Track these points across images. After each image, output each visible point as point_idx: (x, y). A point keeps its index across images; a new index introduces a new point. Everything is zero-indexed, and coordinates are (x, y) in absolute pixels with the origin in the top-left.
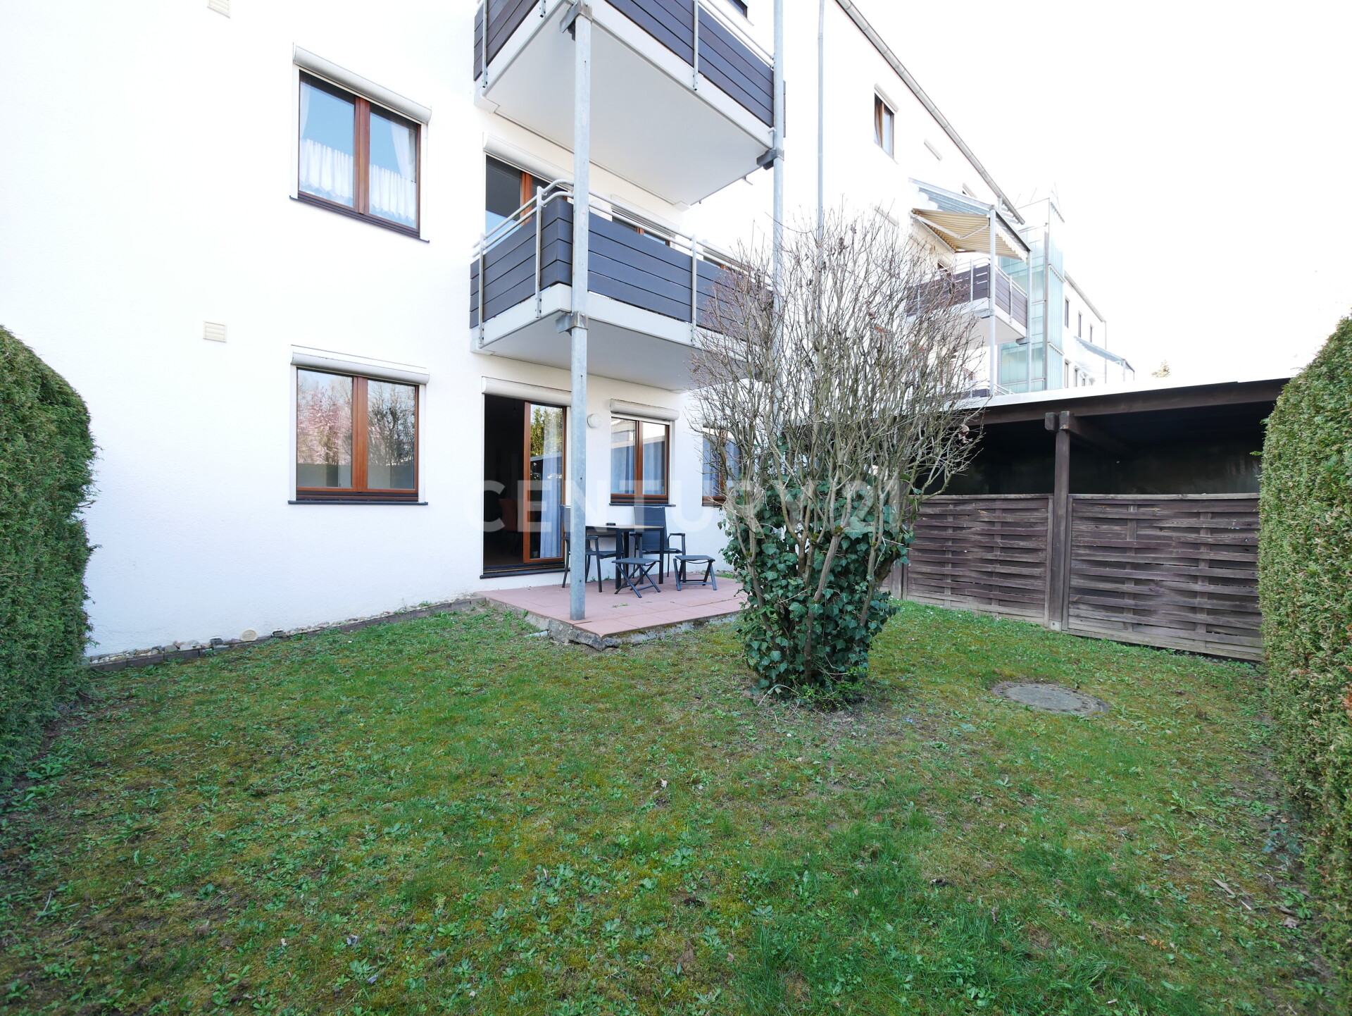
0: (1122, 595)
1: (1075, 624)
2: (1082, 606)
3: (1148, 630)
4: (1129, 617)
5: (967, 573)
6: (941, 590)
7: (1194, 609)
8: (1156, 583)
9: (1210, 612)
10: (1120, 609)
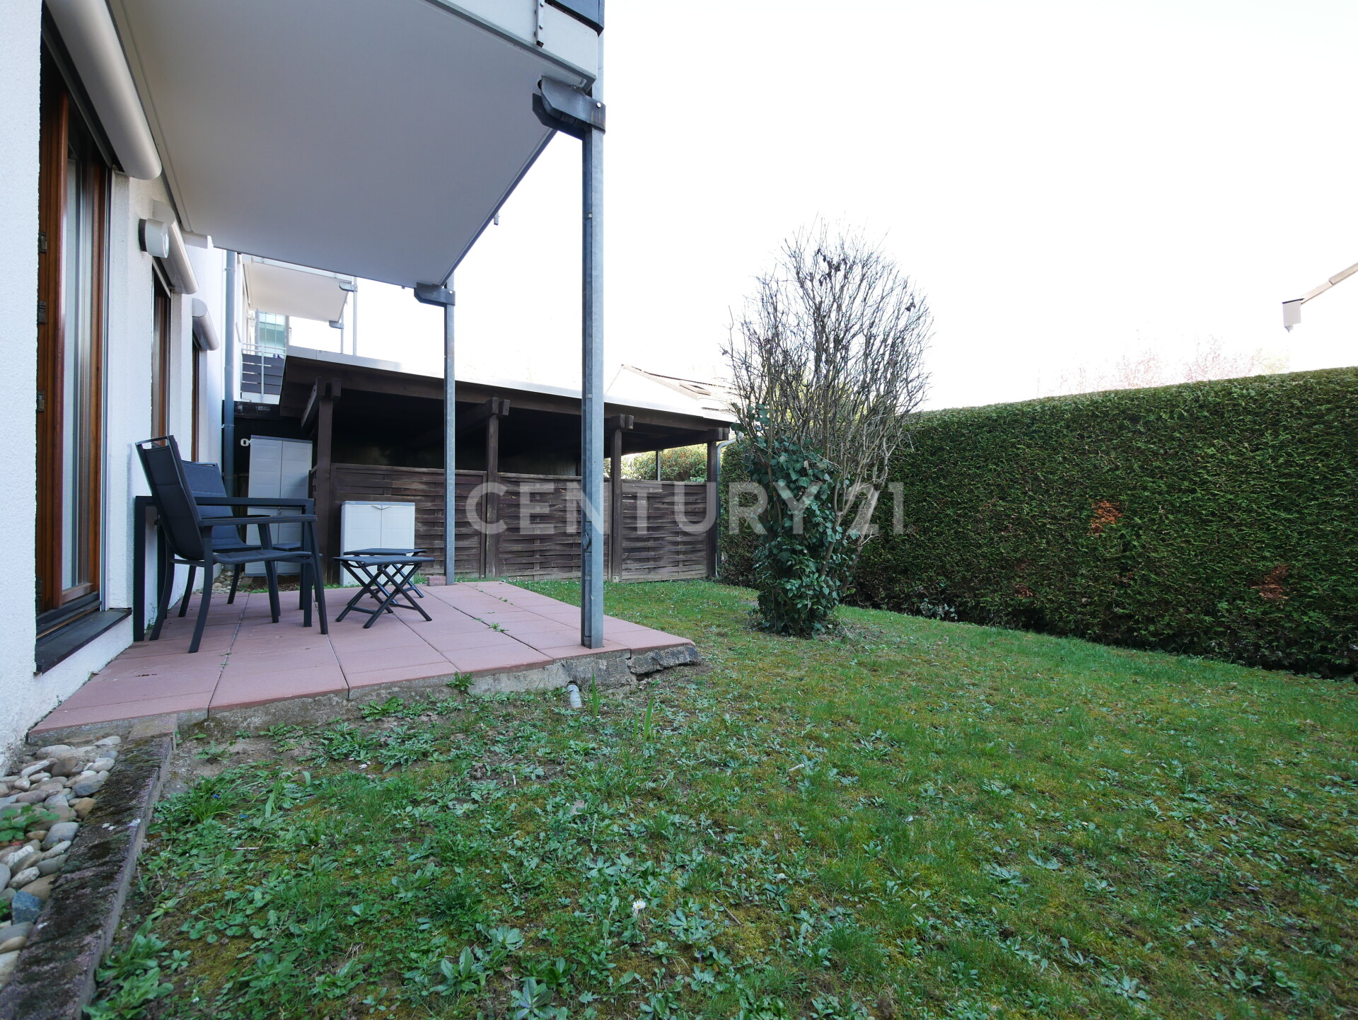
0: (648, 549)
1: (625, 575)
2: (628, 562)
3: (658, 570)
4: (651, 564)
5: (553, 547)
6: (531, 566)
7: (678, 553)
8: (662, 538)
9: (685, 553)
10: (648, 560)
